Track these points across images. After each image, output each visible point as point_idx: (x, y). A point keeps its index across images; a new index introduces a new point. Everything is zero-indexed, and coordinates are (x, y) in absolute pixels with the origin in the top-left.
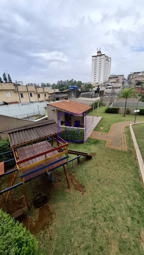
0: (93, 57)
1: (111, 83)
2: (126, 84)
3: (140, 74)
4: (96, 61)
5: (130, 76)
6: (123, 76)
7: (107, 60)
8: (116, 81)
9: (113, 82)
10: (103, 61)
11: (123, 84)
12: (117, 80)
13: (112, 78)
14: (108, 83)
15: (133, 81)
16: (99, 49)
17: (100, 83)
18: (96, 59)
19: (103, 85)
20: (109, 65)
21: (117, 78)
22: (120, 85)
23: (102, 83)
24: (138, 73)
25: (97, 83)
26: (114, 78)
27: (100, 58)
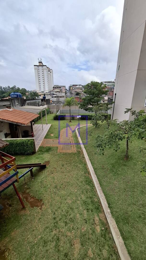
0: (34, 66)
1: (56, 92)
2: (68, 94)
3: (77, 87)
4: (39, 70)
5: (70, 87)
6: (64, 86)
7: (49, 71)
8: (59, 91)
9: (57, 92)
10: (46, 72)
11: (66, 94)
12: (61, 90)
13: (56, 88)
14: (53, 92)
15: (73, 92)
16: (40, 60)
17: (45, 92)
18: (38, 68)
19: (49, 94)
20: (52, 76)
21: (60, 88)
22: (63, 94)
23: (48, 92)
24: (76, 85)
25: (43, 92)
26: (58, 88)
27: (42, 68)
